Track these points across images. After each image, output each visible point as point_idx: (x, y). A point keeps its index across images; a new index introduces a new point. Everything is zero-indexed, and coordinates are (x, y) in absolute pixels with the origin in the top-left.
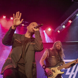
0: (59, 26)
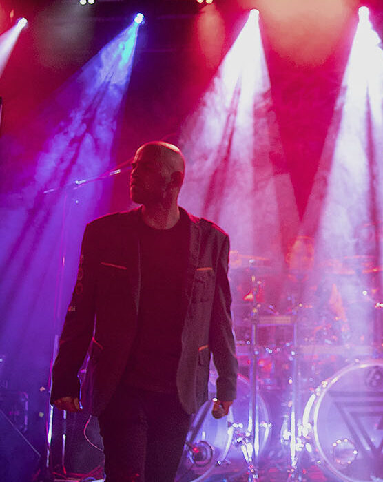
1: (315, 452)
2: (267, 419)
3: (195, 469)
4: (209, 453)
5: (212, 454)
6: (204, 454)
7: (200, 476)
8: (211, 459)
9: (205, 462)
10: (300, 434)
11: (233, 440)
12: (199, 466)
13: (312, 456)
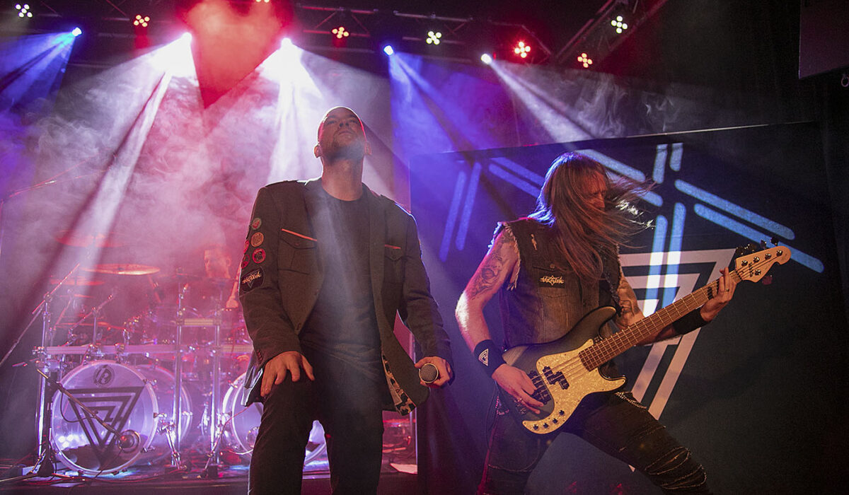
0: (590, 21)
1: (232, 437)
2: (189, 408)
3: (123, 455)
4: (136, 440)
5: (138, 441)
6: (131, 441)
7: (127, 461)
8: (137, 445)
9: (132, 448)
10: (219, 423)
11: (158, 428)
12: (125, 452)
13: (229, 440)
